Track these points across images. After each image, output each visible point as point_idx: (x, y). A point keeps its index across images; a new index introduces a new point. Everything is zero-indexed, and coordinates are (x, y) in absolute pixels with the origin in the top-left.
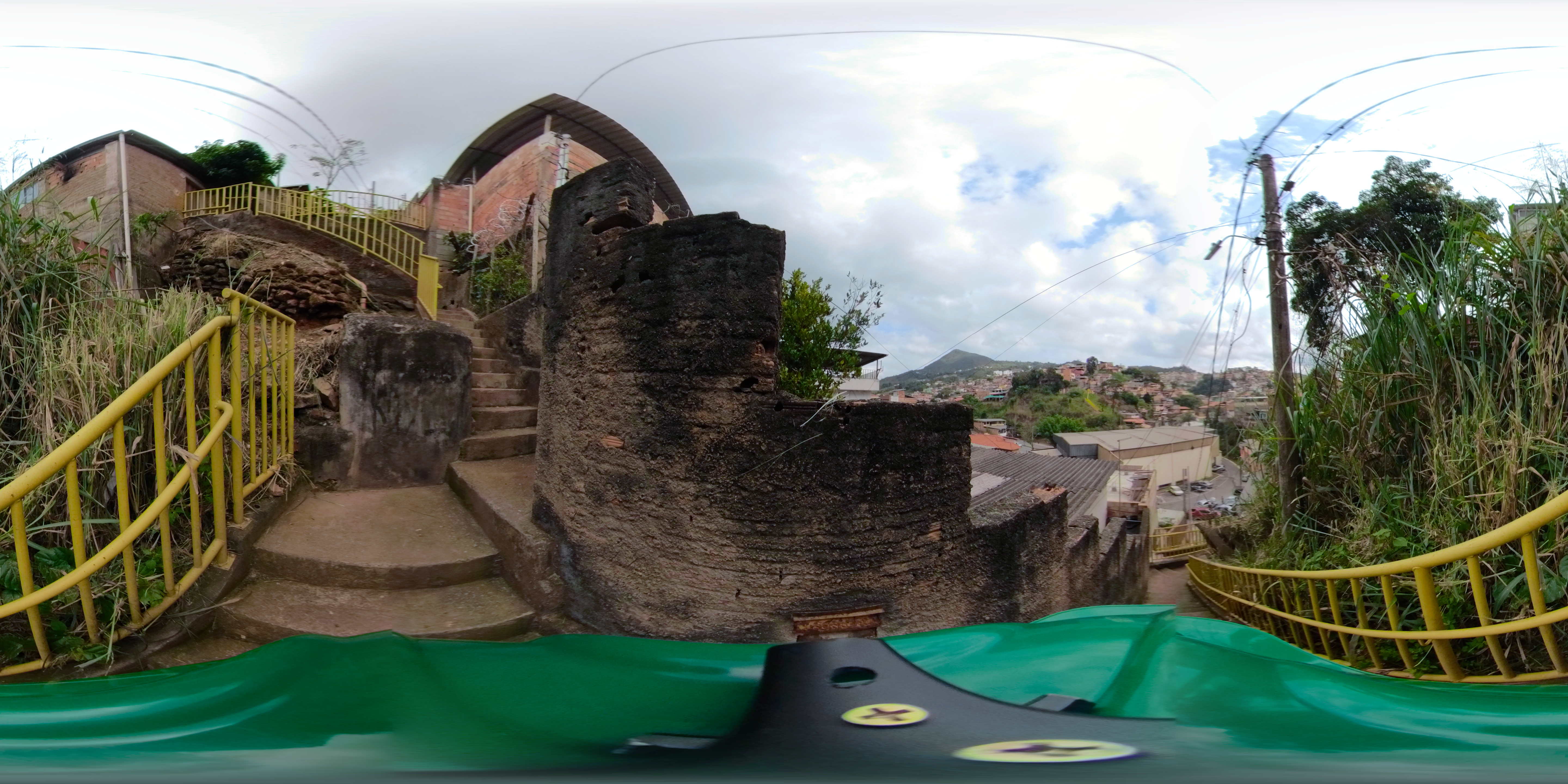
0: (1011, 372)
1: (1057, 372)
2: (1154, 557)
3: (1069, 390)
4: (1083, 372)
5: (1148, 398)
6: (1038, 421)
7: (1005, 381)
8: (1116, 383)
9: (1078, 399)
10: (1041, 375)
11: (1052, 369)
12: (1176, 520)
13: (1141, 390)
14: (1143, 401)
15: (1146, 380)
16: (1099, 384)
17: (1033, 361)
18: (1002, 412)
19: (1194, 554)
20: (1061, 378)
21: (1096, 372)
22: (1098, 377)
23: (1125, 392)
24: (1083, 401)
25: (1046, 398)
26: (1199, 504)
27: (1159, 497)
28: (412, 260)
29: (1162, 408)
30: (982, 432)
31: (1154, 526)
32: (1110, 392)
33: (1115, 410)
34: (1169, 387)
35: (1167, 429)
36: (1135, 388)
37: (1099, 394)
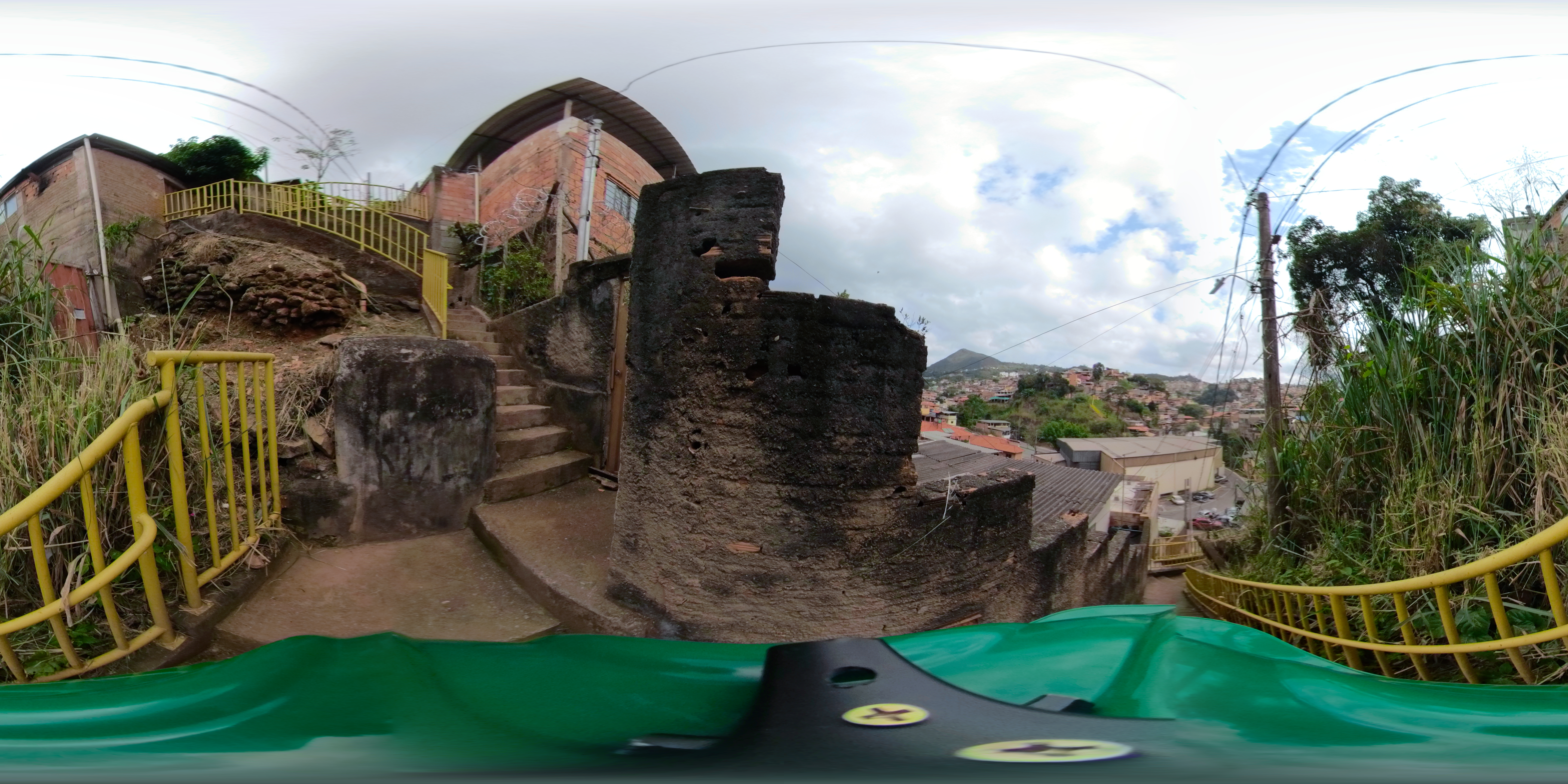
0: (1017, 374)
1: (1063, 376)
2: (1153, 565)
3: (1075, 395)
4: (1089, 378)
5: (1152, 407)
6: (1042, 424)
7: (1011, 383)
8: (1121, 390)
9: (1083, 404)
10: (1047, 378)
11: (1058, 373)
12: (1176, 530)
13: (1146, 398)
14: (1147, 409)
15: (1152, 388)
16: (1105, 390)
17: (1039, 364)
18: (1007, 414)
19: (1193, 565)
20: (1067, 383)
21: (1102, 378)
22: (1103, 384)
23: (1130, 399)
24: (1088, 407)
25: (1051, 402)
26: (1200, 514)
27: (1161, 506)
28: (416, 255)
29: (1167, 417)
30: (987, 434)
31: (1154, 535)
32: (1115, 399)
33: (1120, 417)
34: (1174, 396)
35: (1171, 437)
37: (1104, 400)
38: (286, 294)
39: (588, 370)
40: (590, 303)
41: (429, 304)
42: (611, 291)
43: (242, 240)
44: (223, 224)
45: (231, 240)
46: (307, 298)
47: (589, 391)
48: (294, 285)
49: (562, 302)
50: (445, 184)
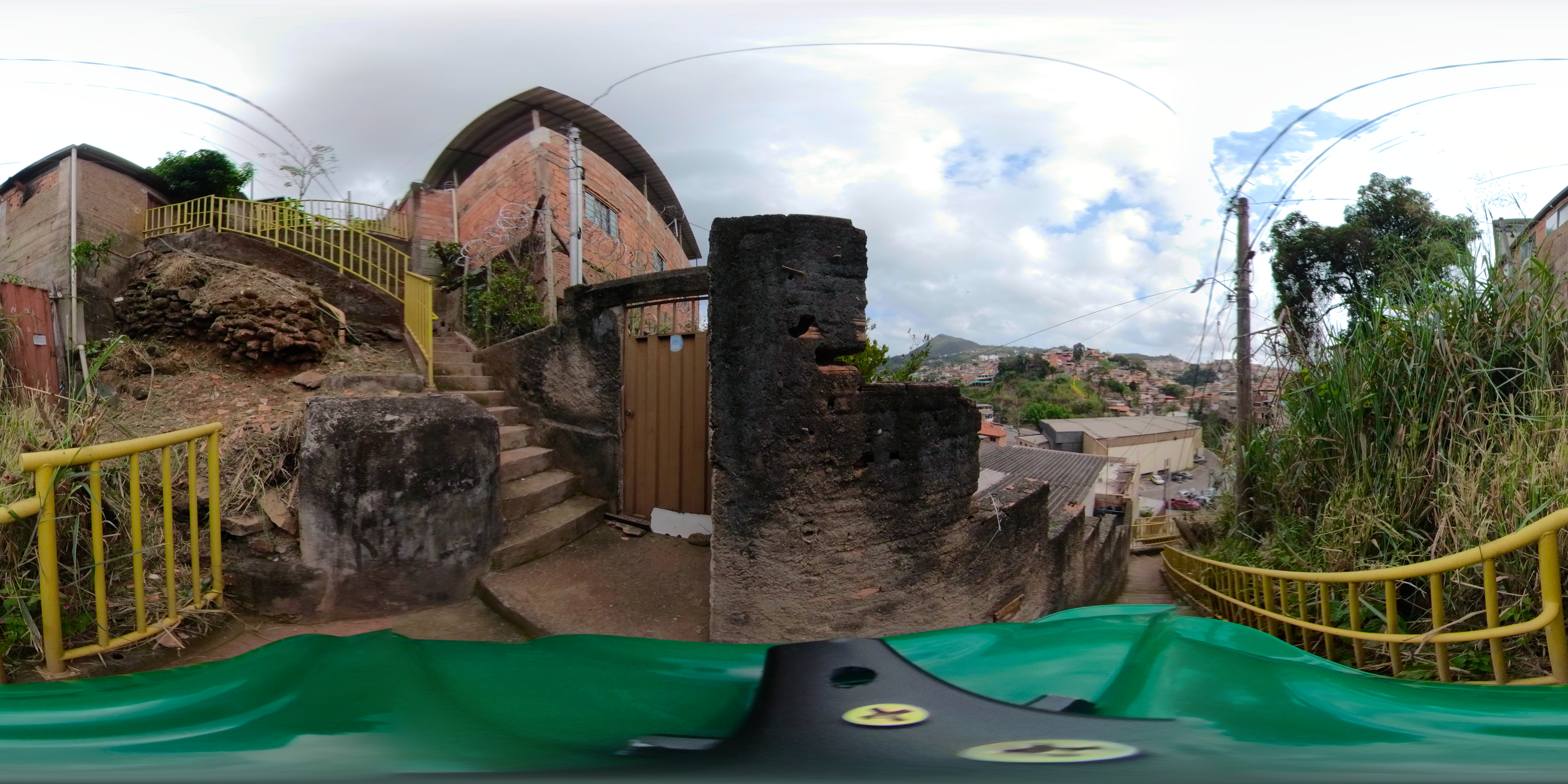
0: (997, 357)
1: (1043, 358)
2: (1135, 543)
3: (1055, 376)
4: (1069, 359)
5: (1133, 386)
6: (1024, 406)
7: (992, 364)
8: (1101, 370)
9: (1064, 385)
10: (1028, 360)
11: (1038, 354)
12: (1156, 510)
13: (1127, 378)
14: (1129, 389)
15: (1133, 368)
16: (1085, 370)
17: (1019, 346)
18: (989, 398)
19: (1170, 544)
20: (1048, 364)
21: (1083, 358)
22: (1084, 364)
23: (1111, 379)
24: (1069, 388)
25: (1032, 383)
26: (1179, 494)
27: (1142, 486)
28: (396, 278)
29: (1147, 396)
31: (1135, 516)
32: (1096, 379)
33: (1101, 397)
34: (1155, 376)
35: (1152, 417)
36: (1121, 376)
37: (1084, 380)
38: (257, 325)
39: (594, 410)
40: (591, 334)
41: (412, 334)
42: (615, 321)
43: (217, 261)
44: (201, 243)
45: (205, 261)
46: (280, 330)
47: (598, 433)
48: (266, 314)
49: (559, 332)
50: (424, 201)
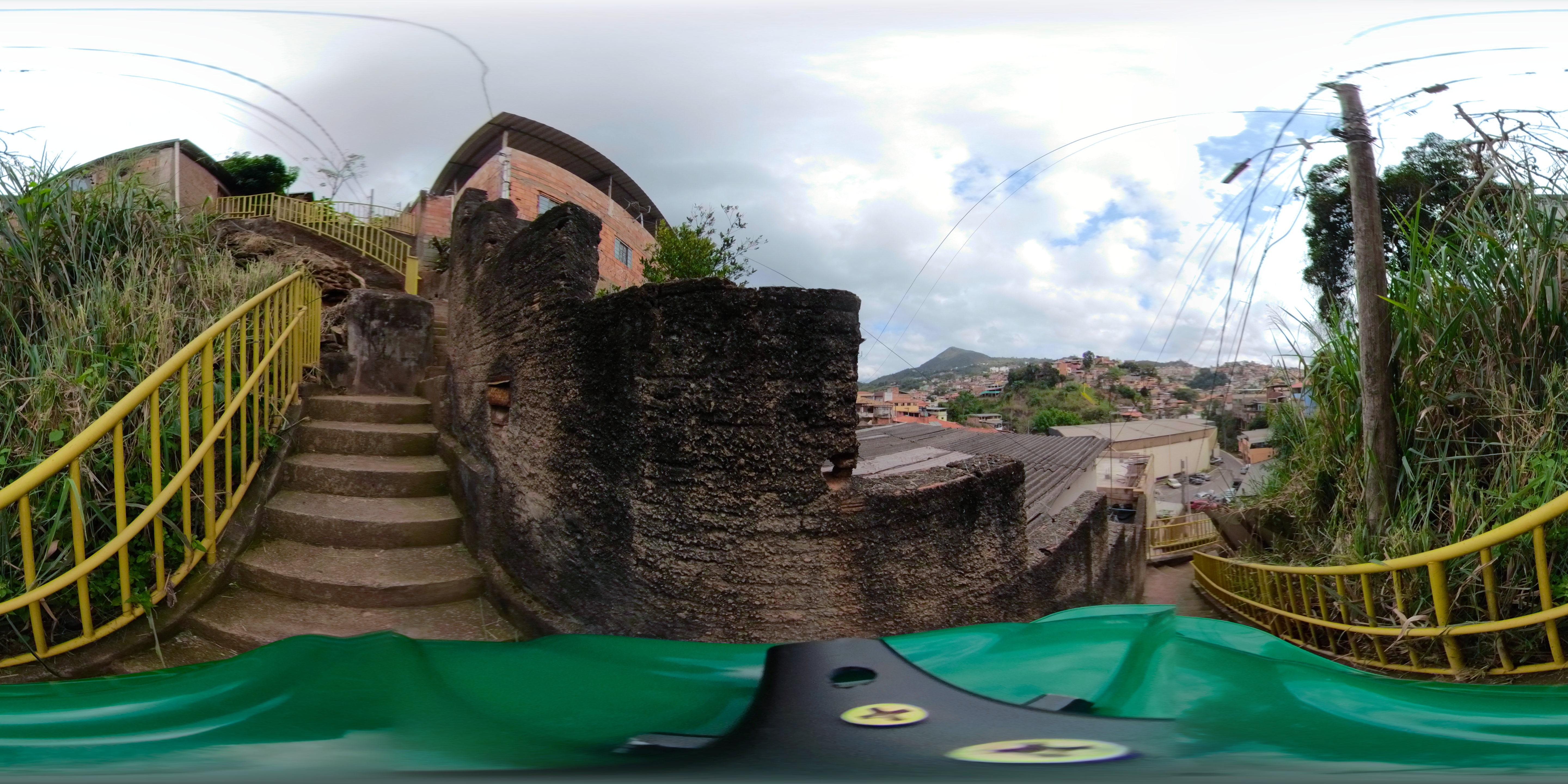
0: (1007, 368)
1: (1053, 366)
2: (1152, 553)
3: (1065, 385)
4: (1079, 366)
5: (1145, 392)
6: (1034, 415)
7: (1001, 377)
8: (1112, 377)
9: (1075, 393)
10: (1037, 369)
11: (1047, 364)
12: (1174, 513)
13: (1138, 384)
14: (1140, 395)
15: (1143, 374)
16: (1096, 378)
17: (1028, 357)
18: (998, 407)
19: (1200, 549)
20: (1057, 372)
21: (1092, 366)
22: (1094, 372)
23: (1121, 386)
24: (1080, 395)
25: (1042, 392)
26: (1197, 496)
27: (1157, 490)
29: (1159, 402)
30: (977, 427)
31: (1151, 518)
32: (1106, 387)
33: (1112, 403)
34: (1166, 381)
35: (1164, 421)
36: (1132, 382)
37: (1095, 387)
